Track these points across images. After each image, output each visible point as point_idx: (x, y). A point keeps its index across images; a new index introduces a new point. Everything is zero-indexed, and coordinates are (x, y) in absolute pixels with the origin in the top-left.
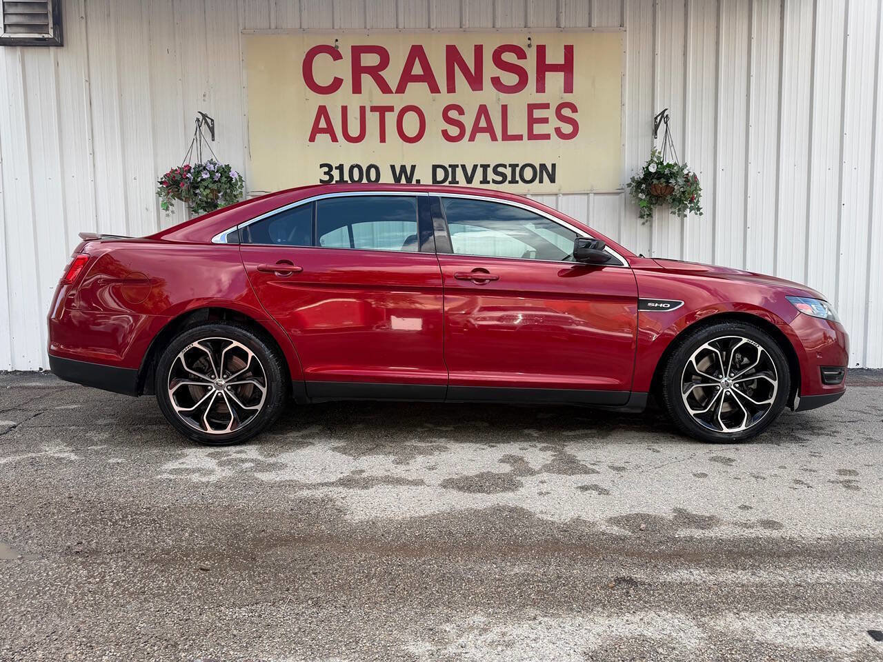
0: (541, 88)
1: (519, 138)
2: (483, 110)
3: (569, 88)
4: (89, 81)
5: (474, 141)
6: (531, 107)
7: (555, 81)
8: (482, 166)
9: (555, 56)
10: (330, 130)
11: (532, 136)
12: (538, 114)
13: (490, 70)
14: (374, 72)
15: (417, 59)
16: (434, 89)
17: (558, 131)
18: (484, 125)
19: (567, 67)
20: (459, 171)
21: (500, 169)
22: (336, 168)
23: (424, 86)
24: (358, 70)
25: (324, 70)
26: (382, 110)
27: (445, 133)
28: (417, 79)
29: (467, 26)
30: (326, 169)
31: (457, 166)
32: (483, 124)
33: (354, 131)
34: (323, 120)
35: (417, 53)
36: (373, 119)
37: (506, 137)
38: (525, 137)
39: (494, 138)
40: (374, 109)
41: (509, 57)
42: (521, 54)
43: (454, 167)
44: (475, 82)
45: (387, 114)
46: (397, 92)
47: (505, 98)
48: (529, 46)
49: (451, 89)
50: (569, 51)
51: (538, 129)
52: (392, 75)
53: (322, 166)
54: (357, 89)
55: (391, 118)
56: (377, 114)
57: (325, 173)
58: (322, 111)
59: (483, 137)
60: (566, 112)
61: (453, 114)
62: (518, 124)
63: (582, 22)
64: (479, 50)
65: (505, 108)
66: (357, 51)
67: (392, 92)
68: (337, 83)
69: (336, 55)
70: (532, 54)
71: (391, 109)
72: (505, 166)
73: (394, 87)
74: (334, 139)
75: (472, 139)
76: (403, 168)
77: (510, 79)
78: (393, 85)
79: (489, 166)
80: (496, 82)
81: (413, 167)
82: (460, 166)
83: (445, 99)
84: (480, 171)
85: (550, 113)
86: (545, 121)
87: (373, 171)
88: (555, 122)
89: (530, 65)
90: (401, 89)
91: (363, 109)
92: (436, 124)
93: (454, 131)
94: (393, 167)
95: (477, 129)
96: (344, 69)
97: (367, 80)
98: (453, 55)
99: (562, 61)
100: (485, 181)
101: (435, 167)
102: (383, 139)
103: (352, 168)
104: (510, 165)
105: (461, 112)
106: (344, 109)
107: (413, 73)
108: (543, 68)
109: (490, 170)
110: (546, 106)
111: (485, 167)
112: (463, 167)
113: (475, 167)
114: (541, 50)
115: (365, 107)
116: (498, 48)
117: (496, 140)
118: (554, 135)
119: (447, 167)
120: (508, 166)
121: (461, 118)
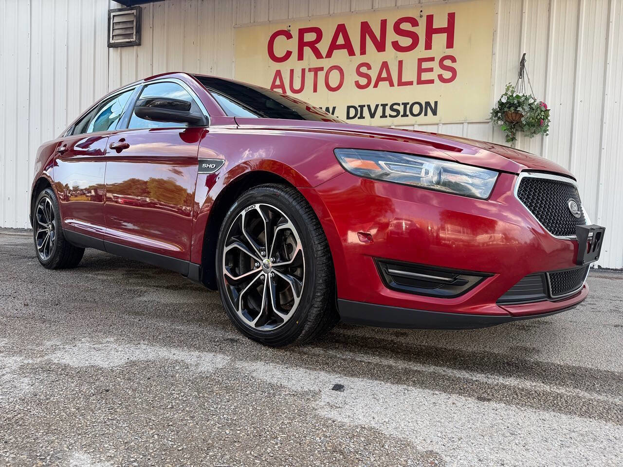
0: (428, 46)
1: (411, 83)
2: (385, 65)
3: (450, 44)
4: (152, 65)
6: (421, 61)
7: (439, 40)
8: (382, 105)
9: (440, 22)
10: (282, 86)
11: (420, 82)
12: (425, 65)
13: (391, 36)
14: (312, 45)
15: (341, 34)
16: (351, 53)
17: (440, 77)
18: (385, 76)
19: (449, 30)
20: (366, 109)
21: (395, 107)
23: (345, 52)
24: (302, 44)
25: (282, 46)
26: (316, 70)
27: (357, 83)
28: (341, 47)
29: (377, 7)
31: (364, 106)
32: (384, 75)
33: (297, 86)
34: (278, 80)
35: (341, 29)
36: (310, 76)
37: (401, 83)
38: (415, 82)
39: (392, 85)
40: (310, 70)
41: (406, 26)
42: (414, 23)
43: (362, 107)
44: (380, 46)
45: (319, 73)
46: (326, 57)
47: (401, 56)
48: (421, 16)
49: (363, 52)
50: (451, 17)
51: (425, 76)
52: (323, 46)
54: (301, 57)
55: (321, 75)
56: (312, 73)
58: (278, 73)
59: (384, 85)
60: (448, 63)
61: (364, 70)
62: (410, 74)
64: (384, 23)
65: (401, 63)
66: (302, 32)
67: (322, 58)
68: (289, 54)
69: (289, 36)
70: (423, 23)
71: (322, 69)
72: (399, 104)
73: (324, 54)
74: (284, 92)
75: (376, 86)
76: (328, 108)
77: (406, 42)
78: (324, 53)
79: (387, 105)
80: (396, 45)
81: (334, 108)
82: (366, 106)
83: (359, 59)
84: (380, 109)
85: (435, 65)
86: (431, 70)
88: (438, 70)
89: (421, 31)
90: (329, 55)
91: (303, 71)
92: (351, 77)
93: (363, 81)
95: (379, 79)
96: (292, 45)
97: (307, 50)
98: (365, 28)
99: (446, 25)
100: (384, 116)
101: (349, 107)
102: (315, 90)
104: (403, 104)
105: (369, 67)
106: (292, 71)
107: (338, 43)
108: (431, 31)
109: (388, 108)
110: (432, 59)
111: (384, 106)
112: (369, 106)
113: (377, 106)
114: (430, 19)
115: (305, 69)
116: (398, 20)
117: (393, 86)
118: (437, 81)
119: (357, 107)
120: (401, 104)
121: (369, 72)
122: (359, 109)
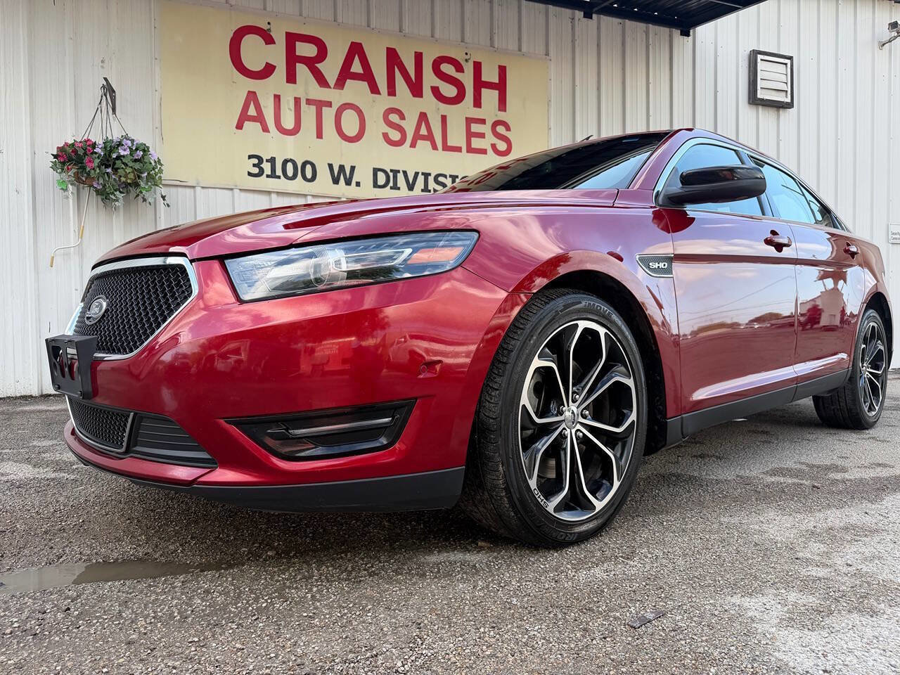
0: (477, 103)
1: (458, 149)
2: (423, 117)
3: (502, 106)
5: (415, 147)
6: (469, 121)
7: (490, 96)
8: (423, 174)
9: (490, 75)
10: (260, 118)
11: (470, 150)
12: (475, 128)
13: (429, 79)
14: (311, 63)
15: (357, 56)
16: (374, 89)
17: (494, 146)
18: (424, 133)
19: (501, 87)
20: (400, 177)
21: (441, 179)
22: (267, 161)
23: (364, 86)
24: (292, 59)
25: (255, 53)
26: (320, 105)
27: (385, 136)
28: (356, 77)
29: (407, 32)
30: (256, 161)
31: (399, 171)
32: (423, 131)
33: (288, 123)
34: (252, 107)
35: (356, 50)
36: (309, 113)
37: (446, 148)
38: (464, 149)
39: (435, 147)
40: (309, 102)
41: (447, 69)
42: (460, 69)
43: (395, 172)
44: (416, 90)
45: (325, 110)
46: (336, 87)
47: (445, 109)
48: (467, 61)
49: (392, 91)
50: (502, 71)
51: (476, 143)
52: (331, 68)
53: (250, 157)
54: (291, 78)
55: (329, 115)
56: (313, 108)
57: (254, 165)
58: (252, 96)
59: (423, 145)
60: (501, 129)
61: (394, 118)
62: (457, 136)
63: (513, 46)
64: (419, 57)
65: (444, 118)
66: (292, 39)
67: (330, 87)
68: (269, 70)
69: (269, 40)
70: (469, 70)
71: (329, 104)
72: (445, 176)
73: (332, 82)
74: (266, 129)
75: (413, 145)
76: (342, 168)
77: (449, 91)
78: (332, 80)
79: (430, 174)
80: (435, 91)
81: (353, 168)
82: (401, 172)
83: (384, 101)
84: (421, 179)
85: (486, 129)
86: (482, 136)
87: (309, 168)
88: (490, 139)
89: (467, 79)
90: (340, 83)
91: (297, 101)
92: (376, 127)
93: (395, 136)
94: (331, 166)
95: (417, 137)
96: (277, 55)
97: (302, 70)
98: (393, 58)
99: (496, 80)
100: (426, 189)
101: (376, 171)
102: (319, 135)
103: (285, 162)
104: (451, 176)
105: (402, 117)
106: (277, 98)
107: (353, 70)
108: (479, 84)
109: (431, 179)
110: (483, 121)
111: (426, 175)
112: (405, 173)
113: (417, 174)
114: (478, 67)
115: (300, 98)
116: (438, 57)
117: (437, 150)
118: (490, 151)
119: (389, 171)
120: (448, 176)
121: (403, 123)
122: (391, 175)
